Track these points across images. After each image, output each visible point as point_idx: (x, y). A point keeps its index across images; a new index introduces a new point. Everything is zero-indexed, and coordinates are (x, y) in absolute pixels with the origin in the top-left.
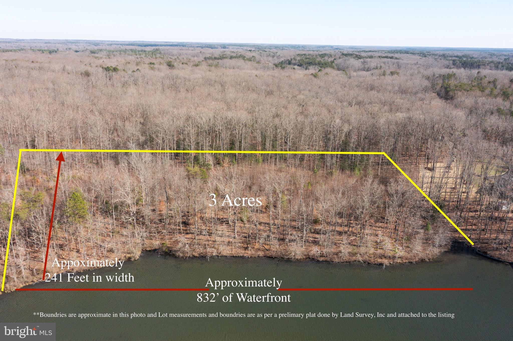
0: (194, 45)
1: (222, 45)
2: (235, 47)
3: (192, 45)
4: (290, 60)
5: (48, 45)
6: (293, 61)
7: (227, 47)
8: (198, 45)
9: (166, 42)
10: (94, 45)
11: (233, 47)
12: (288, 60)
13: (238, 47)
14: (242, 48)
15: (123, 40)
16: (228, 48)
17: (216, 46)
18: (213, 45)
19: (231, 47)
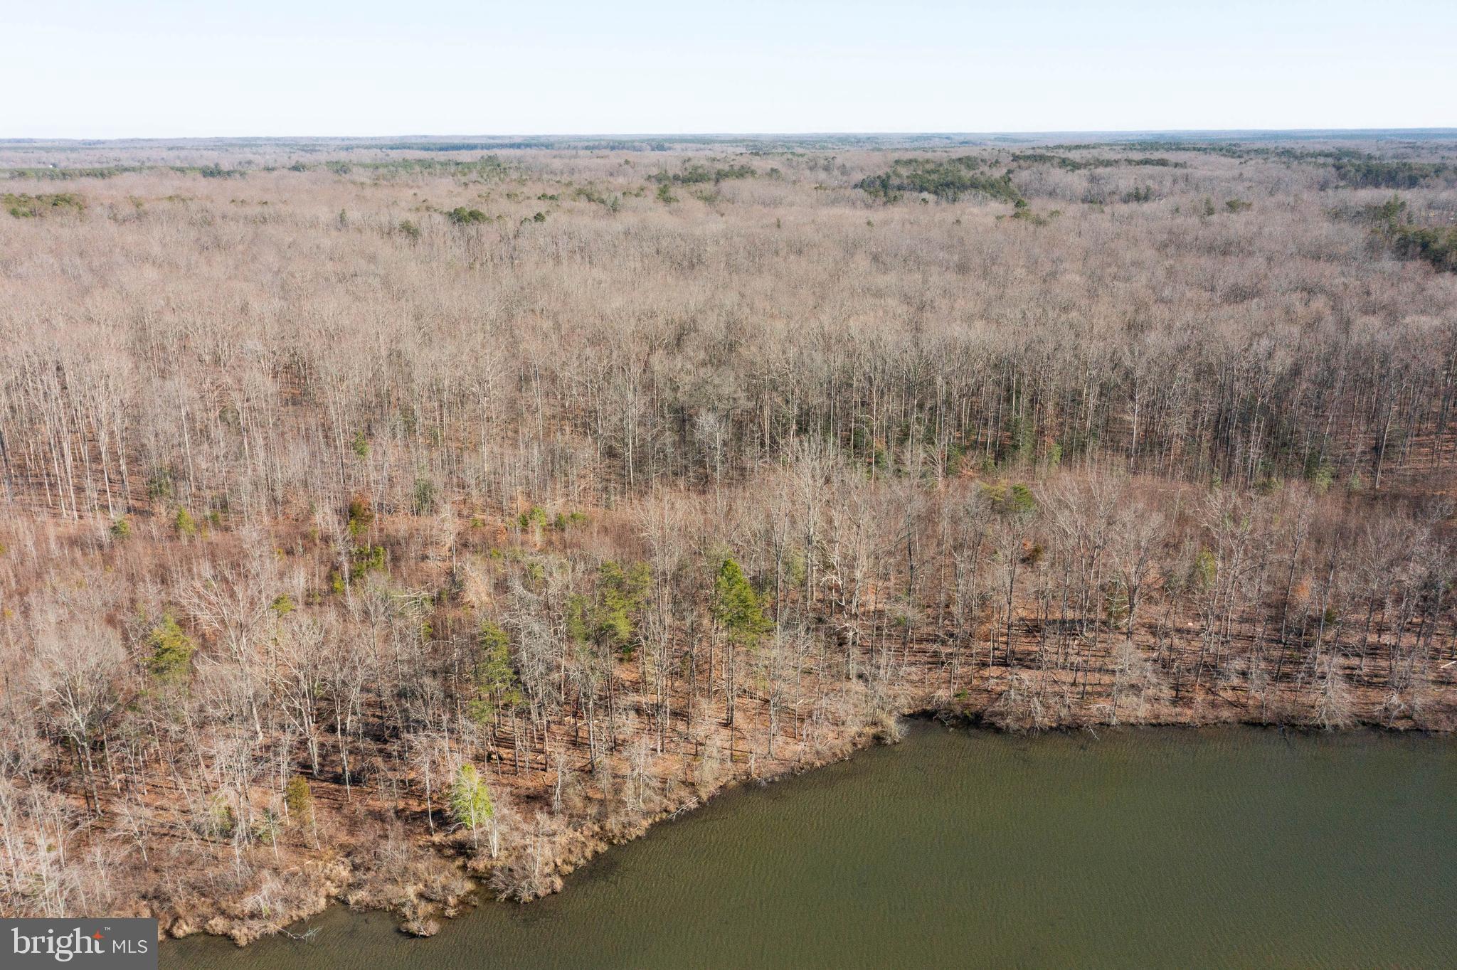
0: (576, 144)
1: (653, 140)
2: (690, 145)
3: (572, 144)
4: (884, 177)
5: (183, 154)
6: (895, 181)
7: (667, 145)
8: (587, 144)
9: (493, 138)
10: (303, 150)
11: (684, 145)
12: (879, 177)
13: (699, 146)
14: (709, 147)
15: (372, 136)
16: (670, 149)
17: (637, 144)
18: (627, 142)
19: (678, 146)
